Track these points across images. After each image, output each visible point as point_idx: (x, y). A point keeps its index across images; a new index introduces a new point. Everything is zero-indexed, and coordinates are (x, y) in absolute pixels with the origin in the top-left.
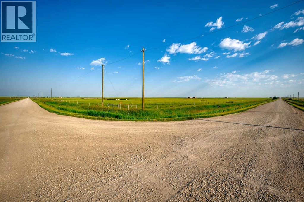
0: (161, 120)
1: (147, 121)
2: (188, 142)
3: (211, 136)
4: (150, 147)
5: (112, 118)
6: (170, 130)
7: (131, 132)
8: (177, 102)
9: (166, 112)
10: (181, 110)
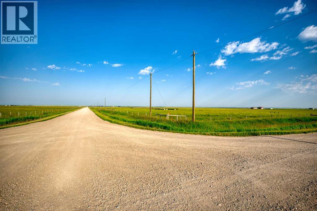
0: (215, 134)
1: (198, 134)
2: (252, 164)
3: (286, 160)
4: (202, 163)
5: (159, 129)
6: (227, 147)
7: (180, 145)
8: (236, 113)
9: (222, 125)
10: (241, 124)
